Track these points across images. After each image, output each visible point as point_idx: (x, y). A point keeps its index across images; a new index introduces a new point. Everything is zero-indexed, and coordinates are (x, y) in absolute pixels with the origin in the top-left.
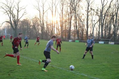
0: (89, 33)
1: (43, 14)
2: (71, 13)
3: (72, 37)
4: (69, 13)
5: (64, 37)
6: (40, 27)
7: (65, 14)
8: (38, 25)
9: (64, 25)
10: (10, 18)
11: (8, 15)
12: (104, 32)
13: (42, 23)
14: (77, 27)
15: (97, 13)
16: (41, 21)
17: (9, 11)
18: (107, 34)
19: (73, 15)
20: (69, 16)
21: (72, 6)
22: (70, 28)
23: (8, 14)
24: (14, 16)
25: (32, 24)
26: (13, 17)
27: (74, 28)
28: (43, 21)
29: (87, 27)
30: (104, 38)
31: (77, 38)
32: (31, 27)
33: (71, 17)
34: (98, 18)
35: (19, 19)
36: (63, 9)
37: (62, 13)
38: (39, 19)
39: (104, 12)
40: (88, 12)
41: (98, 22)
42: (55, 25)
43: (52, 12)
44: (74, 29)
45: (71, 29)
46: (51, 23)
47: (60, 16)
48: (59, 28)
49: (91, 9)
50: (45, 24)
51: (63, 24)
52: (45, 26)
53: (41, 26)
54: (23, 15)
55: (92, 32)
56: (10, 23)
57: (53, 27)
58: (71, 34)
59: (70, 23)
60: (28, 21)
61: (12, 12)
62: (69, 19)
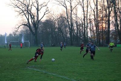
1: (71, 11)
2: (108, 7)
4: (106, 7)
5: (101, 41)
6: (68, 29)
7: (100, 9)
8: (66, 27)
9: (100, 25)
10: (28, 20)
11: (26, 16)
13: (70, 23)
14: (118, 26)
16: (69, 20)
17: (25, 10)
19: (112, 10)
20: (106, 12)
23: (25, 14)
24: (33, 16)
25: (57, 26)
26: (31, 17)
27: (114, 27)
28: (71, 20)
31: (118, 41)
32: (56, 30)
33: (110, 13)
36: (97, 2)
37: (97, 8)
38: (65, 18)
42: (87, 24)
43: (83, 8)
44: (115, 29)
45: (111, 29)
46: (82, 23)
47: (94, 12)
48: (93, 29)
50: (75, 25)
51: (98, 23)
52: (75, 28)
53: (69, 27)
54: (45, 14)
56: (28, 26)
57: (85, 28)
58: (111, 36)
59: (109, 20)
60: (52, 22)
61: (30, 12)
62: (106, 16)
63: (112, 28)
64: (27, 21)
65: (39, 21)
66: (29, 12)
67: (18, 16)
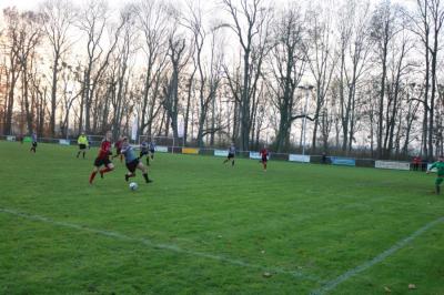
0: (57, 121)
2: (13, 71)
3: (15, 129)
4: (8, 70)
12: (91, 119)
14: (27, 106)
15: (77, 76)
18: (99, 124)
19: (18, 76)
20: (8, 78)
21: (17, 53)
22: (11, 106)
27: (20, 107)
29: (54, 107)
30: (92, 134)
31: (26, 131)
33: (14, 81)
34: (78, 86)
39: (93, 74)
40: (56, 71)
41: (80, 97)
44: (20, 111)
45: (14, 110)
49: (64, 64)
55: (63, 119)
58: (13, 121)
59: (12, 94)
62: (7, 85)
63: (17, 108)
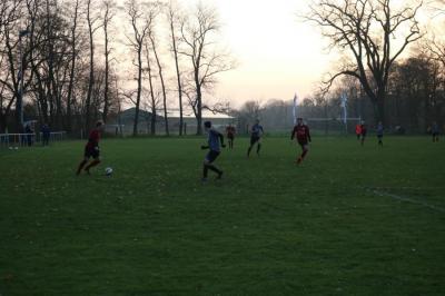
10: (359, 58)
11: (352, 48)
17: (352, 32)
23: (350, 42)
24: (372, 49)
25: (442, 75)
26: (368, 52)
32: (440, 87)
35: (391, 58)
54: (407, 42)
56: (357, 76)
60: (428, 63)
61: (366, 36)
64: (355, 61)
65: (389, 62)
66: (363, 37)
67: (330, 47)
